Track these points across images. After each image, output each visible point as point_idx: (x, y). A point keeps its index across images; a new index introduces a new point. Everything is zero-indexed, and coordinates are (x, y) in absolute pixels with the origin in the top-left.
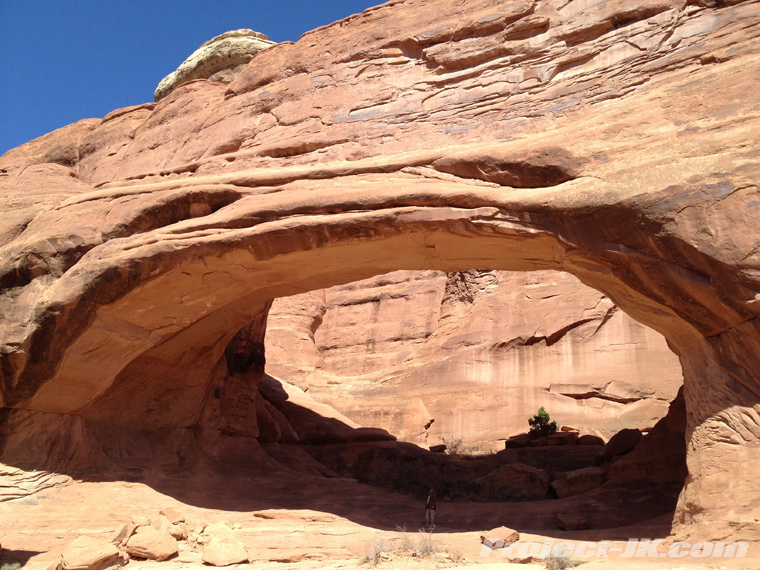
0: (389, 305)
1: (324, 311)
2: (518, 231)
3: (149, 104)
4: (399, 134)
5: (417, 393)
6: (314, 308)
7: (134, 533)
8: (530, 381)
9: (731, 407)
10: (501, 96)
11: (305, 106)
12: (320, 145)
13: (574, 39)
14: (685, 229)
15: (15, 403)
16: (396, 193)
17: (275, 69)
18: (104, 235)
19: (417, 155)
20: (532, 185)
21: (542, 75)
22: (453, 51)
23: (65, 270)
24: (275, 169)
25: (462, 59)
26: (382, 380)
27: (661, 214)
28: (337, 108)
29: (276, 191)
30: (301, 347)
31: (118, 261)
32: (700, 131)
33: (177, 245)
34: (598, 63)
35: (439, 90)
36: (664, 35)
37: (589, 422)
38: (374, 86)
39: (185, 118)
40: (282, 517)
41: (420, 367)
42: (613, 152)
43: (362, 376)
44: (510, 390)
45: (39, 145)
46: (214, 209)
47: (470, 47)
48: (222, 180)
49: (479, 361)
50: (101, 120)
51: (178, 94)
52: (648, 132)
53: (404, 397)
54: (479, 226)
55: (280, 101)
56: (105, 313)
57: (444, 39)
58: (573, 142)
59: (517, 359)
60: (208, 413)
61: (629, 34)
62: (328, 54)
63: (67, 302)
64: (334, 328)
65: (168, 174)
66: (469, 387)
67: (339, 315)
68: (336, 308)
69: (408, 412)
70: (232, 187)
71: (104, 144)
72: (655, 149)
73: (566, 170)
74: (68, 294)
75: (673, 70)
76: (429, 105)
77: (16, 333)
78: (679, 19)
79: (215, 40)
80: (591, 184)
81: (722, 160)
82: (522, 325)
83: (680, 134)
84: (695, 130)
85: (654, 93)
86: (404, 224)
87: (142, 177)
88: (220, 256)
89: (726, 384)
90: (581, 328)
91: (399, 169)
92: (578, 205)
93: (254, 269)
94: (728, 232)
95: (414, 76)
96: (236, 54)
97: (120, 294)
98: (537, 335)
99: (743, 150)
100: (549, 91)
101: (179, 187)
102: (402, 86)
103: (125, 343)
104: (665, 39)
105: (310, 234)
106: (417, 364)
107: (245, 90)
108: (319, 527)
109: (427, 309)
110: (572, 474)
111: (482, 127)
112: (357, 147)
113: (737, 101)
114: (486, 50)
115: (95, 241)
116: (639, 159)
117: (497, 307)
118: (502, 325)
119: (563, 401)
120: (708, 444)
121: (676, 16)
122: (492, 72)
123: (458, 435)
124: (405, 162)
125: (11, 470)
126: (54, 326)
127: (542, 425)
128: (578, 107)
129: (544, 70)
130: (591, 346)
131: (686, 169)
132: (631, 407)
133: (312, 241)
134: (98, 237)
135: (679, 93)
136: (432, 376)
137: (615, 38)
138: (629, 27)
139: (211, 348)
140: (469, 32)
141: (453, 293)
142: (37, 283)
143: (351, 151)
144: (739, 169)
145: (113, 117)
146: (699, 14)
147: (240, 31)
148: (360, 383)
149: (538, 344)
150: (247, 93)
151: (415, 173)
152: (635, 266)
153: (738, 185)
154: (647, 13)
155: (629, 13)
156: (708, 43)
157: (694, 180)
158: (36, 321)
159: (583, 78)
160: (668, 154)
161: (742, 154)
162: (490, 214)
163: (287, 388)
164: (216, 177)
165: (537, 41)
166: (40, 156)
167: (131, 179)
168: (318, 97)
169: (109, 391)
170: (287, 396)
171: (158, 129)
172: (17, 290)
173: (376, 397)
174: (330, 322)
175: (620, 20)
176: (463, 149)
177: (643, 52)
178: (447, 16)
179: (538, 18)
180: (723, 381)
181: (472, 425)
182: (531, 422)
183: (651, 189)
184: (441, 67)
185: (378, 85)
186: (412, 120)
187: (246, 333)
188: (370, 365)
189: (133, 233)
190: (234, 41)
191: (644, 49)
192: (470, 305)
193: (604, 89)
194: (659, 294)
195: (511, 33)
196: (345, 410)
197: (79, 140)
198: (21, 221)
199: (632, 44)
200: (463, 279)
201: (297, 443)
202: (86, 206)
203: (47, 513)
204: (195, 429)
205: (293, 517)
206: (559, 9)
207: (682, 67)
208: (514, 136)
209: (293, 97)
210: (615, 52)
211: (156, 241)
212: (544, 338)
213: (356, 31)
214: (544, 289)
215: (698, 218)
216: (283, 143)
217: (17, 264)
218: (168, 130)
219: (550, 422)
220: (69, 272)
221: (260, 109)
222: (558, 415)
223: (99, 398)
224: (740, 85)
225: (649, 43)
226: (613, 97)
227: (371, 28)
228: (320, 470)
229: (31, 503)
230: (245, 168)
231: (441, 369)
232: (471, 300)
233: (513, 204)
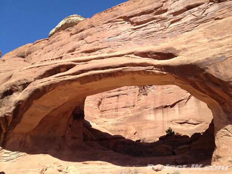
0: (122, 97)
1: (102, 99)
2: (160, 73)
3: (47, 38)
4: (123, 45)
5: (131, 124)
6: (99, 99)
7: (46, 170)
8: (166, 119)
9: (228, 125)
10: (153, 32)
11: (94, 37)
12: (99, 49)
13: (175, 14)
14: (212, 71)
15: (9, 131)
16: (122, 63)
17: (85, 26)
18: (34, 79)
19: (128, 51)
20: (164, 59)
21: (166, 25)
22: (139, 19)
23: (23, 90)
24: (86, 57)
25: (141, 21)
26: (120, 120)
27: (204, 66)
28: (104, 38)
29: (86, 63)
30: (95, 111)
31: (39, 87)
32: (215, 41)
33: (57, 81)
34: (183, 21)
35: (135, 31)
36: (203, 12)
37: (185, 131)
38: (115, 31)
39: (58, 42)
40: (91, 163)
41: (132, 116)
42: (189, 48)
43: (114, 119)
44: (160, 122)
45: (14, 52)
46: (68, 70)
47: (144, 18)
48: (70, 61)
49: (150, 113)
50: (33, 44)
51: (56, 35)
52: (199, 42)
53: (127, 125)
54: (148, 72)
55: (87, 36)
56: (35, 102)
57: (136, 15)
58: (176, 45)
59: (162, 112)
60: (67, 132)
61: (192, 12)
62: (101, 21)
63: (24, 100)
64: (105, 105)
65: (53, 59)
66: (147, 121)
67: (107, 100)
68: (106, 98)
69: (129, 130)
70: (73, 63)
71: (34, 51)
72: (201, 47)
73: (174, 54)
74: (24, 97)
75: (206, 22)
76: (132, 36)
77: (9, 109)
78: (207, 7)
79: (67, 18)
80: (182, 58)
81: (222, 49)
82: (162, 102)
83: (209, 42)
84: (213, 40)
85: (201, 29)
86: (126, 72)
87: (45, 61)
88: (70, 84)
89: (226, 118)
90: (181, 102)
91: (123, 56)
92: (178, 65)
93: (80, 87)
94: (225, 71)
95: (127, 27)
96: (73, 22)
97: (40, 97)
98: (167, 105)
99: (228, 46)
100: (168, 30)
101: (57, 63)
102: (123, 30)
103: (42, 111)
104: (203, 13)
105: (97, 76)
106: (131, 115)
107: (76, 33)
108: (102, 166)
109: (133, 98)
110: (180, 147)
111: (148, 42)
112: (110, 49)
113: (226, 31)
114: (149, 18)
115: (32, 81)
116: (197, 50)
117: (155, 97)
118: (156, 102)
119: (176, 125)
120: (221, 137)
121: (206, 6)
122: (150, 25)
123: (144, 136)
124: (125, 53)
125: (8, 151)
126: (20, 107)
127: (170, 132)
128: (177, 35)
129: (167, 24)
130: (184, 108)
131: (211, 52)
132: (197, 126)
133: (98, 78)
134: (33, 79)
135: (208, 29)
136: (136, 118)
137: (188, 13)
138: (192, 10)
139: (68, 112)
140: (143, 13)
141: (141, 93)
142: (15, 94)
143: (108, 51)
144: (228, 52)
145: (36, 43)
146: (213, 5)
147: (74, 15)
148: (113, 121)
149: (168, 108)
150: (77, 34)
151: (128, 57)
152: (197, 83)
153: (227, 57)
154: (197, 5)
155: (192, 5)
156: (216, 14)
157: (214, 56)
158: (15, 106)
159: (179, 26)
160: (206, 48)
161: (228, 47)
162: (152, 68)
163: (91, 123)
164: (68, 60)
165: (164, 15)
166: (15, 55)
167: (42, 61)
168: (98, 34)
169: (37, 127)
170: (91, 126)
171: (50, 46)
172: (9, 96)
173: (119, 125)
174: (104, 103)
175: (189, 8)
176: (143, 49)
177: (197, 17)
178: (136, 9)
179: (164, 8)
180: (225, 117)
181: (148, 133)
182: (166, 132)
183: (201, 59)
184: (135, 24)
185: (116, 30)
186: (127, 40)
187: (78, 107)
188: (117, 116)
189: (43, 78)
190: (72, 18)
191: (197, 16)
192: (146, 96)
193: (185, 29)
194: (205, 91)
195: (156, 13)
196: (109, 130)
197: (26, 50)
198: (9, 75)
199: (193, 15)
200: (144, 88)
201: (95, 140)
202: (29, 70)
203: (19, 165)
204: (64, 137)
205: (94, 163)
206: (170, 5)
207: (209, 21)
208: (158, 44)
209: (90, 35)
210: (188, 17)
211: (50, 80)
212: (170, 105)
213: (109, 14)
214: (169, 90)
215: (216, 68)
216: (88, 49)
217: (9, 89)
218: (53, 46)
219: (172, 131)
220: (24, 90)
221: (81, 39)
222: (174, 129)
223: (34, 129)
224: (227, 26)
225: (198, 14)
226: (188, 31)
227: (113, 13)
228: (102, 149)
229: (14, 162)
230: (76, 57)
231: (138, 116)
232: (147, 95)
233: (158, 65)
